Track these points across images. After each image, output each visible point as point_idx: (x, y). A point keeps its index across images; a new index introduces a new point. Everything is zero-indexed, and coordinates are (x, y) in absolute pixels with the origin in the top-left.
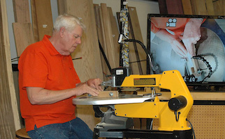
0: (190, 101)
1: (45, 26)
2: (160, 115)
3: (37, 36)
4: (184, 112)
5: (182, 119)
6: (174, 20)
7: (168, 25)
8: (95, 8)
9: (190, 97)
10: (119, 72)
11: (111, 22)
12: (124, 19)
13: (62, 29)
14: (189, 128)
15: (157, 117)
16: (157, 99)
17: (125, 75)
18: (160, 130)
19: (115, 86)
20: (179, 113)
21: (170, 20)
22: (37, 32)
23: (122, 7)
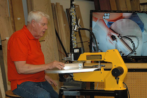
0: (125, 70)
1: (19, 19)
2: (105, 80)
4: (121, 77)
5: (120, 82)
6: (108, 14)
7: (104, 17)
8: (52, 6)
9: (125, 67)
10: (76, 51)
12: (73, 14)
13: (33, 21)
14: (125, 89)
15: (103, 81)
16: (102, 69)
17: (80, 53)
18: (105, 90)
19: (73, 60)
20: (119, 78)
21: (106, 14)
22: (14, 23)
23: (72, 5)
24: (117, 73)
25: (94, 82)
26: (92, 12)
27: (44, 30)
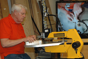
0: (82, 43)
1: (5, 9)
2: (67, 51)
3: (1, 14)
4: (79, 49)
5: (79, 52)
6: (69, 4)
7: (66, 6)
9: (82, 41)
11: (37, 6)
12: (44, 5)
13: (15, 11)
14: (82, 57)
15: (66, 52)
16: (65, 43)
17: (49, 32)
18: (68, 58)
19: (44, 38)
20: (77, 50)
21: (67, 4)
22: (1, 12)
24: (76, 45)
25: (60, 53)
26: (57, 2)
27: (23, 18)
